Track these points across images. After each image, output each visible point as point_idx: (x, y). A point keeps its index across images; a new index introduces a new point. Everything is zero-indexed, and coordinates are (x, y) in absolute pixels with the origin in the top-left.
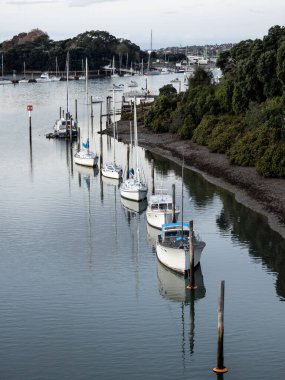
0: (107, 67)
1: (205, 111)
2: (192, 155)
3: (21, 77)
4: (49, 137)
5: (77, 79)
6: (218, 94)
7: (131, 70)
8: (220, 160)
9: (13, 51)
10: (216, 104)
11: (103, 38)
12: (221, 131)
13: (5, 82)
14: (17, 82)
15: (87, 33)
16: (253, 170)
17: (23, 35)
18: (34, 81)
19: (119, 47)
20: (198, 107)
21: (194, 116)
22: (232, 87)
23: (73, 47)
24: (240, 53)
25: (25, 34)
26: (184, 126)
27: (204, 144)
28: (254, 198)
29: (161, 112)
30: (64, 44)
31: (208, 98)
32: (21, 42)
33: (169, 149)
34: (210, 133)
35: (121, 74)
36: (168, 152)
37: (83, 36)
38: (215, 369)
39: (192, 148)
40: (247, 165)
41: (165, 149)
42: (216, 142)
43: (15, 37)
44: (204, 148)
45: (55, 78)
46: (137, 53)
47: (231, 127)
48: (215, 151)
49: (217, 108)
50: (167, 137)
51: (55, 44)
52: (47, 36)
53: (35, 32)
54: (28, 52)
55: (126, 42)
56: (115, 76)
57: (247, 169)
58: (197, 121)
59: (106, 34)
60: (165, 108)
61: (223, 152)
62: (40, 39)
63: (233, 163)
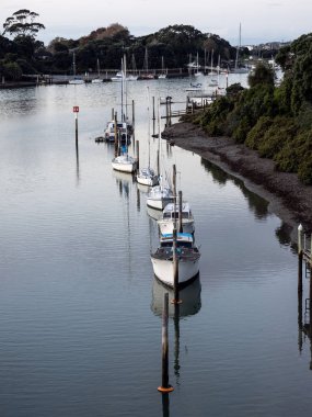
0: (191, 65)
1: (262, 112)
2: (240, 161)
3: (95, 76)
4: (99, 140)
5: (156, 78)
6: (276, 94)
7: (218, 68)
8: (267, 166)
9: (90, 48)
10: (275, 105)
11: (188, 33)
12: (272, 134)
13: (77, 81)
14: (90, 81)
15: (170, 27)
16: (295, 176)
17: (101, 30)
18: (109, 80)
19: (205, 43)
20: (254, 108)
21: (250, 117)
22: (291, 86)
23: (155, 42)
24: (300, 48)
25: (103, 30)
26: (239, 129)
27: (255, 148)
28: (288, 207)
29: (218, 114)
30: (145, 40)
31: (266, 97)
32: (99, 37)
33: (220, 154)
34: (262, 136)
35: (206, 73)
36: (218, 157)
37: (165, 31)
38: (160, 389)
39: (242, 153)
40: (291, 171)
41: (216, 153)
42: (266, 146)
43: (93, 33)
44: (254, 152)
45: (132, 77)
46: (227, 50)
47: (283, 130)
48: (263, 156)
49: (275, 109)
50: (222, 140)
51: (136, 39)
52: (126, 32)
53: (115, 27)
54: (106, 48)
55: (215, 37)
56: (199, 74)
57: (290, 175)
58: (252, 123)
59: (190, 29)
60: (222, 109)
61: (271, 157)
62: (120, 34)
63: (278, 169)
